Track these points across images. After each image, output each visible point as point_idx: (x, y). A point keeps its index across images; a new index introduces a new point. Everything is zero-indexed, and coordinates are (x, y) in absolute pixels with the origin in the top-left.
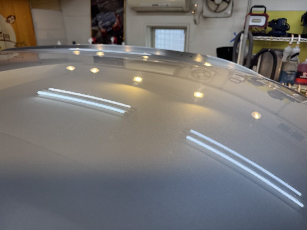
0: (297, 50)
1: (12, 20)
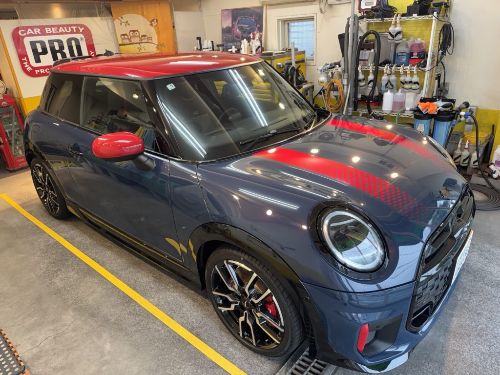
0: (398, 29)
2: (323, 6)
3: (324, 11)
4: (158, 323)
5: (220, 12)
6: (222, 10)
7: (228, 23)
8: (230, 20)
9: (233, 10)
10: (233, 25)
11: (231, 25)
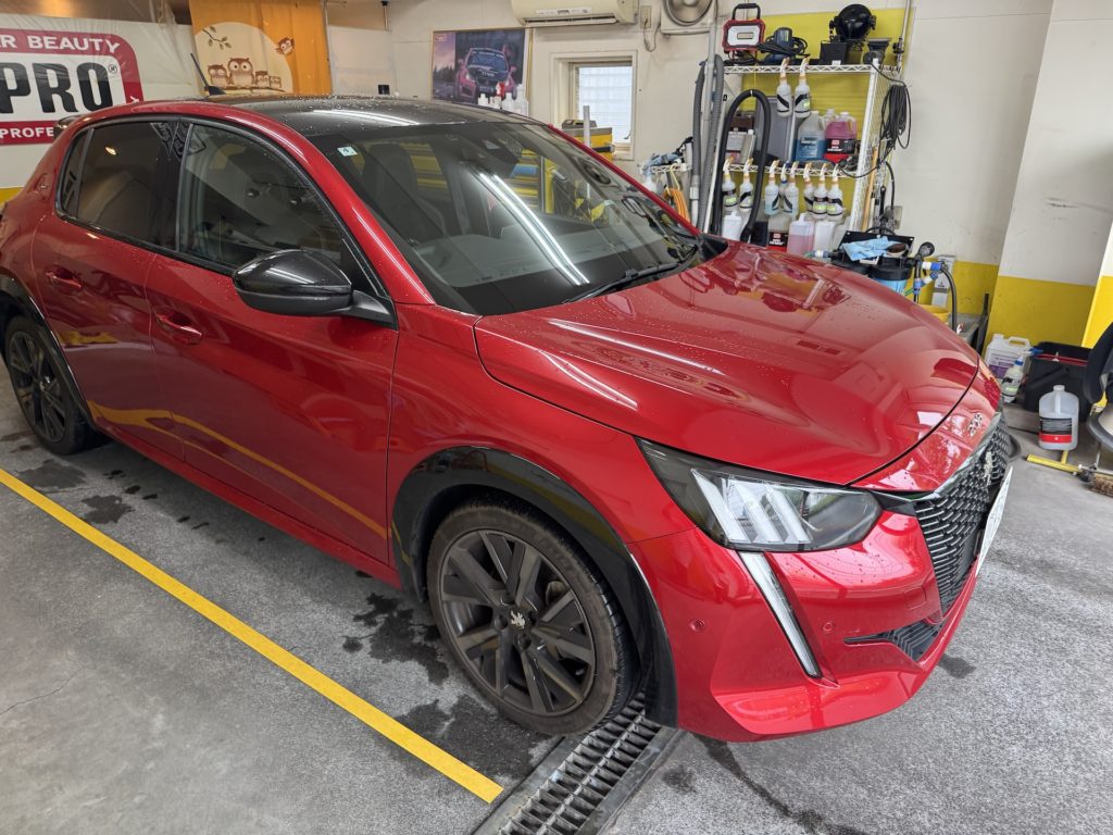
0: (803, 88)
1: (287, 48)
2: (650, 37)
3: (652, 46)
4: (278, 674)
5: (430, 36)
6: (435, 32)
7: (447, 61)
8: (452, 55)
9: (459, 33)
10: (457, 65)
11: (453, 65)
